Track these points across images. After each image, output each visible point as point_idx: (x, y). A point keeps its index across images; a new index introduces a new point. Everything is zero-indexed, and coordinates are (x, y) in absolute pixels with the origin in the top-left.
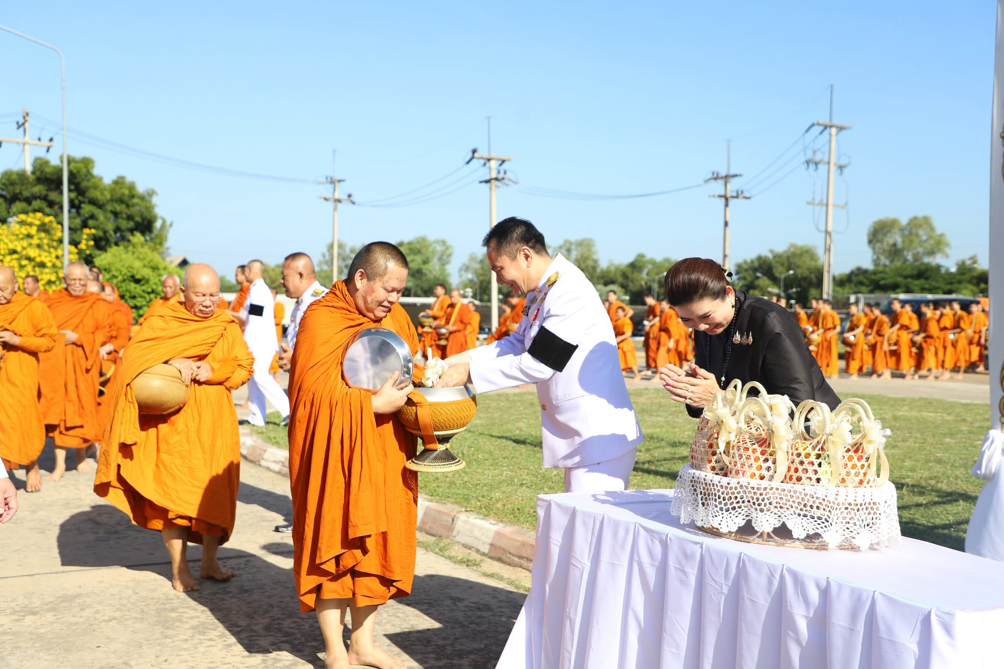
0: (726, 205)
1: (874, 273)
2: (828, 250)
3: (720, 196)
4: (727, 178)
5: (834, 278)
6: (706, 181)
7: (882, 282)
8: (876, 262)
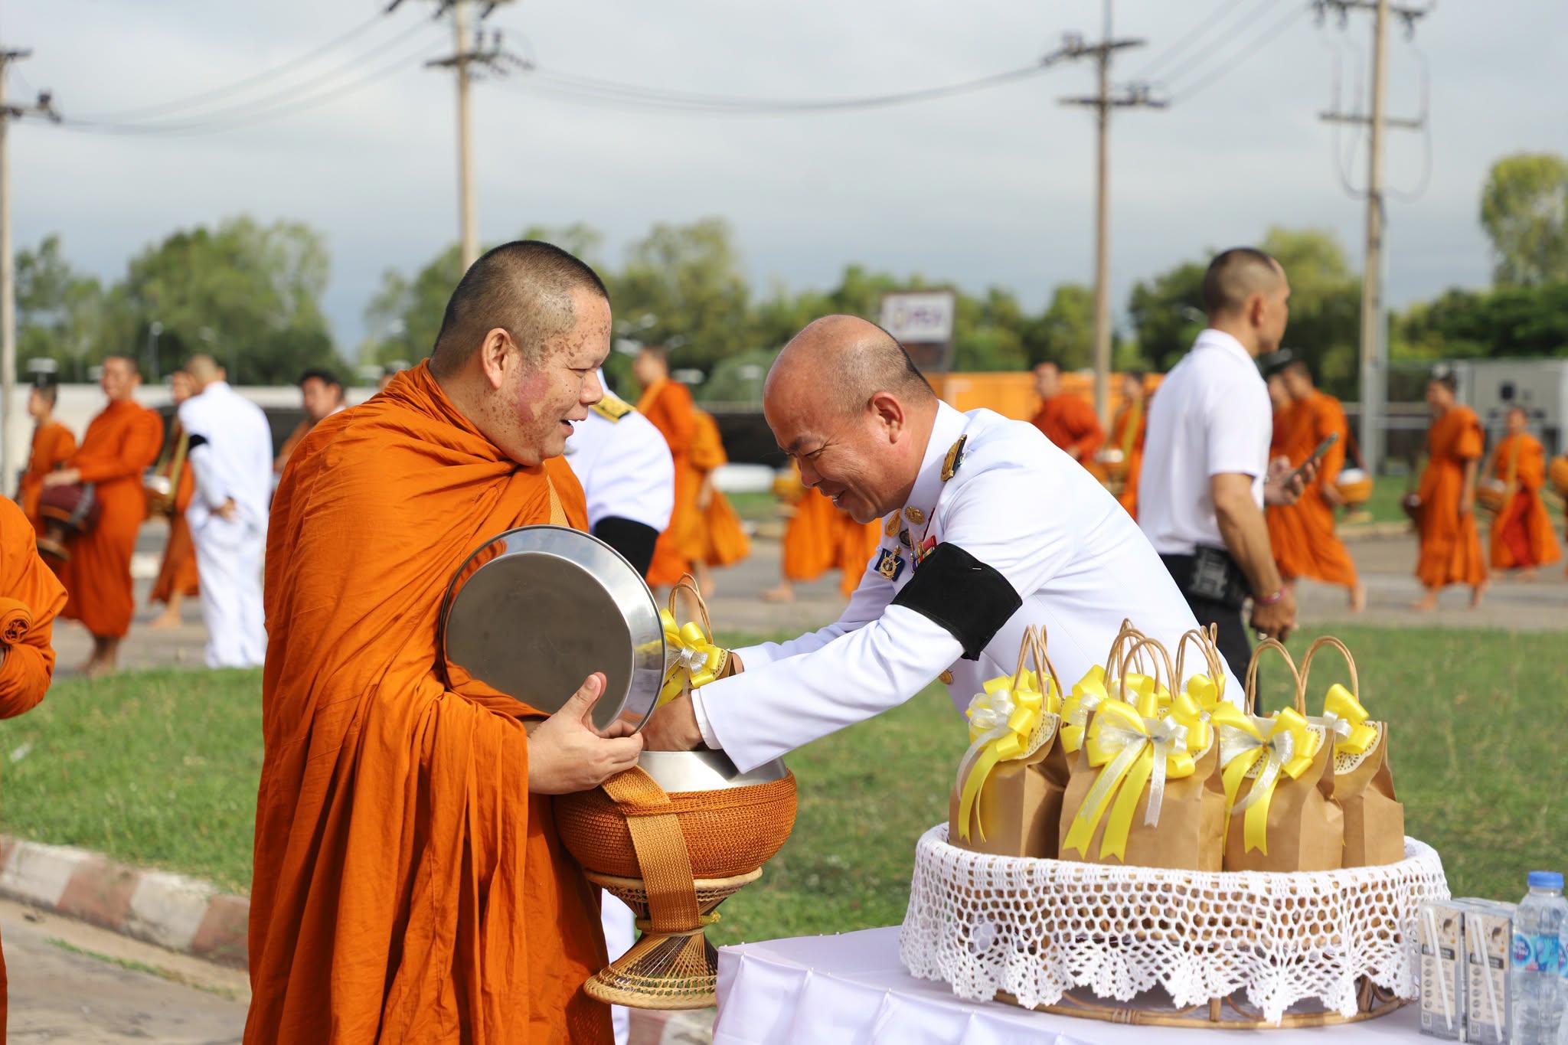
0: (1102, 126)
1: (1500, 303)
2: (1374, 244)
3: (1085, 102)
4: (1103, 52)
5: (1391, 320)
6: (1048, 61)
7: (1520, 333)
8: (1504, 274)
